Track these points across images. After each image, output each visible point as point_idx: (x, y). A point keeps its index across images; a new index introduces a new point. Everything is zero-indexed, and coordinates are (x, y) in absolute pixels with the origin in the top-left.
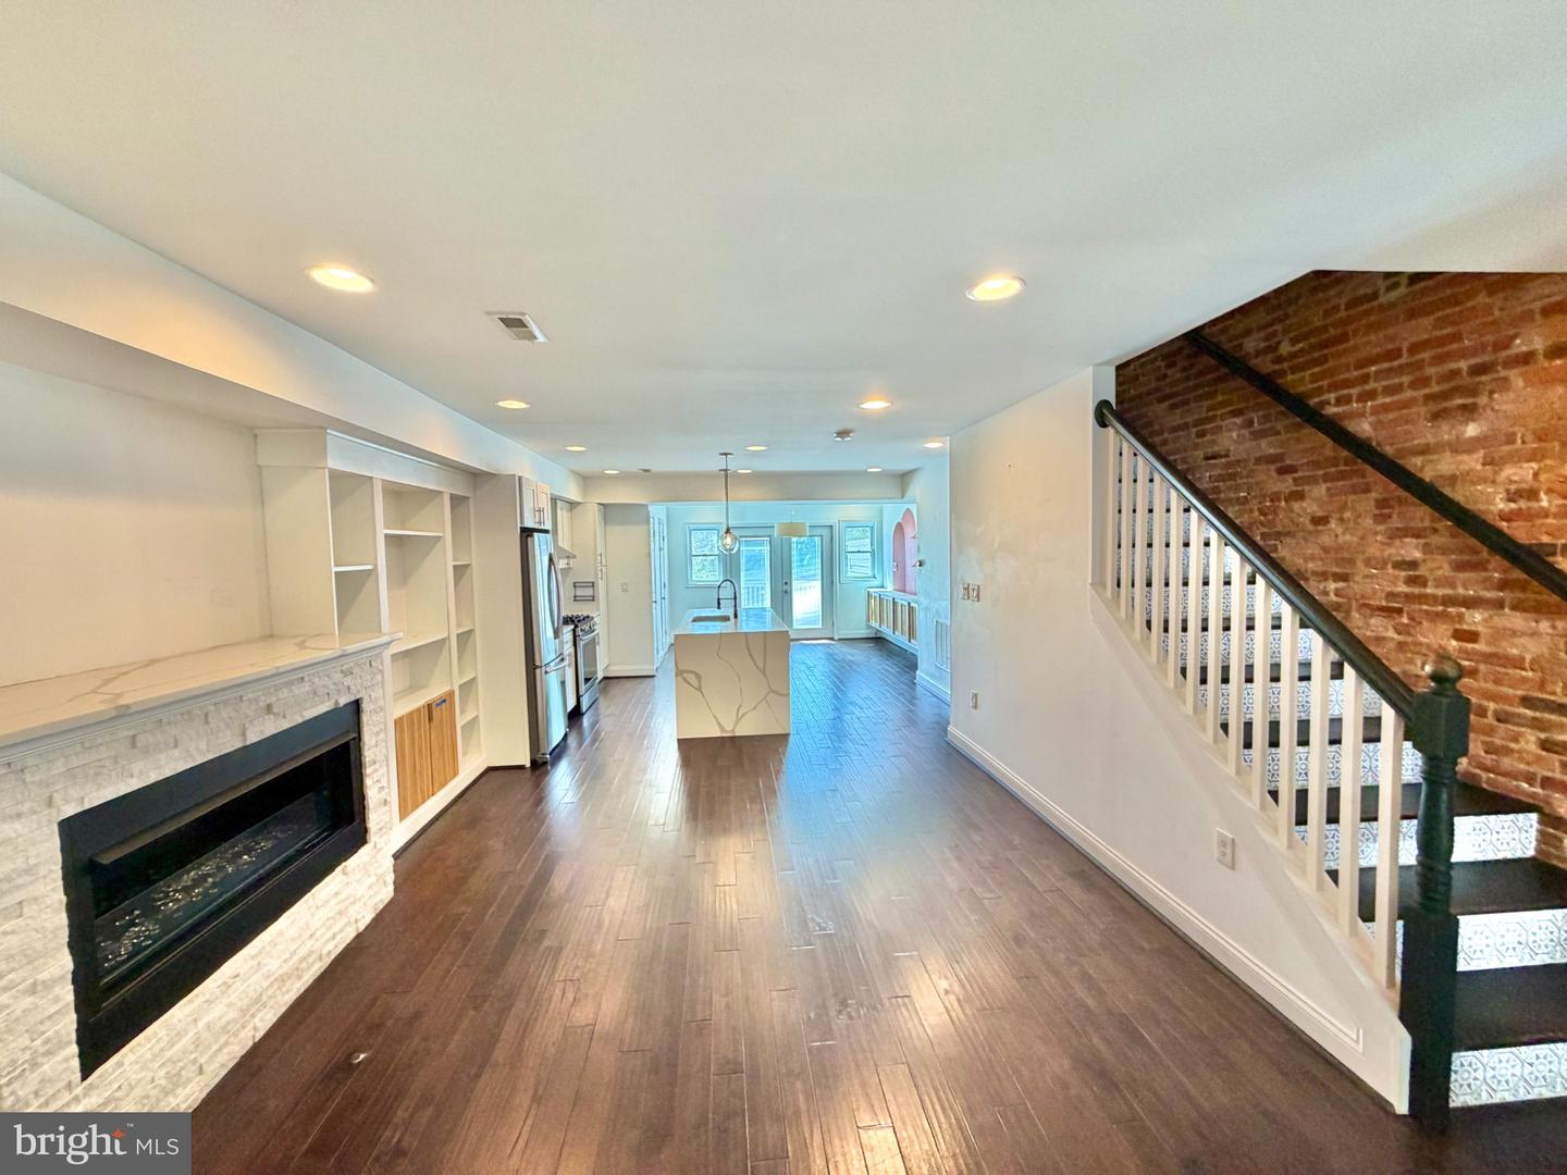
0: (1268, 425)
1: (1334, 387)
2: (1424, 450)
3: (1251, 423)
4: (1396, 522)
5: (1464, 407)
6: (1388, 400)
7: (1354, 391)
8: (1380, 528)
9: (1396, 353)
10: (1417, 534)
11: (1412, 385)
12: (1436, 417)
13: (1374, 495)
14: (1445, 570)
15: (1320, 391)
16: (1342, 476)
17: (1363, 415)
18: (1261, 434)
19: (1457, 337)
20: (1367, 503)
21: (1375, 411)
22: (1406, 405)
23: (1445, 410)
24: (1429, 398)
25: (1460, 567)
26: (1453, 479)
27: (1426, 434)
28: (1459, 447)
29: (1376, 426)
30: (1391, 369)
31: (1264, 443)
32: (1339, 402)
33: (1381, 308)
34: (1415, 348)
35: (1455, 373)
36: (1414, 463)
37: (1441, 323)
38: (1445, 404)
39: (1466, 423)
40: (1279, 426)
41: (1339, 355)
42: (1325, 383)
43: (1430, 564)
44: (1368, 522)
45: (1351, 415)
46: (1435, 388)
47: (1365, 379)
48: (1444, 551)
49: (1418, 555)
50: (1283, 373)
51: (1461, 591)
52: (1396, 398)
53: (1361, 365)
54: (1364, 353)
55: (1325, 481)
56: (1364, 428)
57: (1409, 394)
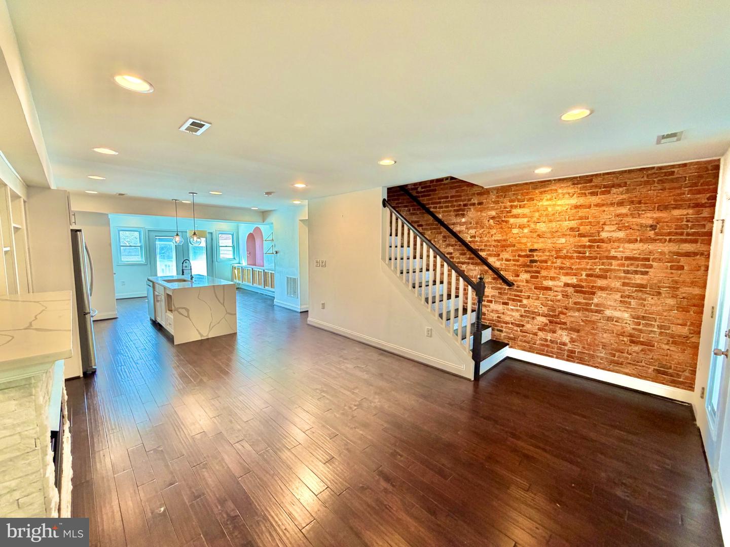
0: (415, 212)
1: (433, 203)
2: (454, 224)
3: (410, 210)
4: (447, 242)
5: (462, 214)
6: (446, 209)
7: (438, 205)
8: (444, 244)
9: (447, 197)
10: (452, 246)
11: (451, 206)
12: (456, 216)
13: (442, 234)
14: (458, 255)
15: (429, 204)
16: (435, 229)
17: (440, 213)
18: (413, 214)
19: (460, 196)
20: (440, 237)
21: (443, 212)
22: (450, 211)
23: (458, 214)
24: (455, 211)
25: (461, 254)
26: (460, 232)
27: (454, 220)
28: (461, 224)
29: (443, 216)
30: (446, 201)
31: (414, 217)
32: (434, 208)
33: (444, 184)
34: (452, 197)
35: (460, 205)
36: (451, 227)
37: (457, 192)
38: (458, 213)
39: (462, 218)
40: (418, 212)
41: (434, 195)
42: (430, 202)
43: (455, 254)
44: (441, 241)
45: (436, 212)
46: (456, 208)
47: (440, 203)
48: (458, 250)
49: (452, 251)
50: (419, 197)
51: (461, 260)
52: (448, 209)
53: (439, 198)
54: (439, 196)
55: (430, 230)
56: (440, 216)
57: (450, 209)
